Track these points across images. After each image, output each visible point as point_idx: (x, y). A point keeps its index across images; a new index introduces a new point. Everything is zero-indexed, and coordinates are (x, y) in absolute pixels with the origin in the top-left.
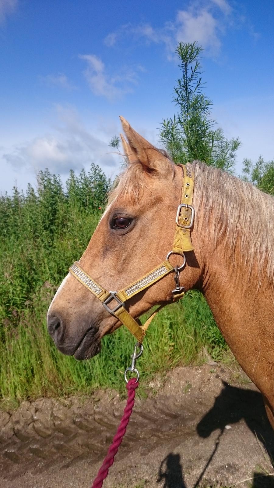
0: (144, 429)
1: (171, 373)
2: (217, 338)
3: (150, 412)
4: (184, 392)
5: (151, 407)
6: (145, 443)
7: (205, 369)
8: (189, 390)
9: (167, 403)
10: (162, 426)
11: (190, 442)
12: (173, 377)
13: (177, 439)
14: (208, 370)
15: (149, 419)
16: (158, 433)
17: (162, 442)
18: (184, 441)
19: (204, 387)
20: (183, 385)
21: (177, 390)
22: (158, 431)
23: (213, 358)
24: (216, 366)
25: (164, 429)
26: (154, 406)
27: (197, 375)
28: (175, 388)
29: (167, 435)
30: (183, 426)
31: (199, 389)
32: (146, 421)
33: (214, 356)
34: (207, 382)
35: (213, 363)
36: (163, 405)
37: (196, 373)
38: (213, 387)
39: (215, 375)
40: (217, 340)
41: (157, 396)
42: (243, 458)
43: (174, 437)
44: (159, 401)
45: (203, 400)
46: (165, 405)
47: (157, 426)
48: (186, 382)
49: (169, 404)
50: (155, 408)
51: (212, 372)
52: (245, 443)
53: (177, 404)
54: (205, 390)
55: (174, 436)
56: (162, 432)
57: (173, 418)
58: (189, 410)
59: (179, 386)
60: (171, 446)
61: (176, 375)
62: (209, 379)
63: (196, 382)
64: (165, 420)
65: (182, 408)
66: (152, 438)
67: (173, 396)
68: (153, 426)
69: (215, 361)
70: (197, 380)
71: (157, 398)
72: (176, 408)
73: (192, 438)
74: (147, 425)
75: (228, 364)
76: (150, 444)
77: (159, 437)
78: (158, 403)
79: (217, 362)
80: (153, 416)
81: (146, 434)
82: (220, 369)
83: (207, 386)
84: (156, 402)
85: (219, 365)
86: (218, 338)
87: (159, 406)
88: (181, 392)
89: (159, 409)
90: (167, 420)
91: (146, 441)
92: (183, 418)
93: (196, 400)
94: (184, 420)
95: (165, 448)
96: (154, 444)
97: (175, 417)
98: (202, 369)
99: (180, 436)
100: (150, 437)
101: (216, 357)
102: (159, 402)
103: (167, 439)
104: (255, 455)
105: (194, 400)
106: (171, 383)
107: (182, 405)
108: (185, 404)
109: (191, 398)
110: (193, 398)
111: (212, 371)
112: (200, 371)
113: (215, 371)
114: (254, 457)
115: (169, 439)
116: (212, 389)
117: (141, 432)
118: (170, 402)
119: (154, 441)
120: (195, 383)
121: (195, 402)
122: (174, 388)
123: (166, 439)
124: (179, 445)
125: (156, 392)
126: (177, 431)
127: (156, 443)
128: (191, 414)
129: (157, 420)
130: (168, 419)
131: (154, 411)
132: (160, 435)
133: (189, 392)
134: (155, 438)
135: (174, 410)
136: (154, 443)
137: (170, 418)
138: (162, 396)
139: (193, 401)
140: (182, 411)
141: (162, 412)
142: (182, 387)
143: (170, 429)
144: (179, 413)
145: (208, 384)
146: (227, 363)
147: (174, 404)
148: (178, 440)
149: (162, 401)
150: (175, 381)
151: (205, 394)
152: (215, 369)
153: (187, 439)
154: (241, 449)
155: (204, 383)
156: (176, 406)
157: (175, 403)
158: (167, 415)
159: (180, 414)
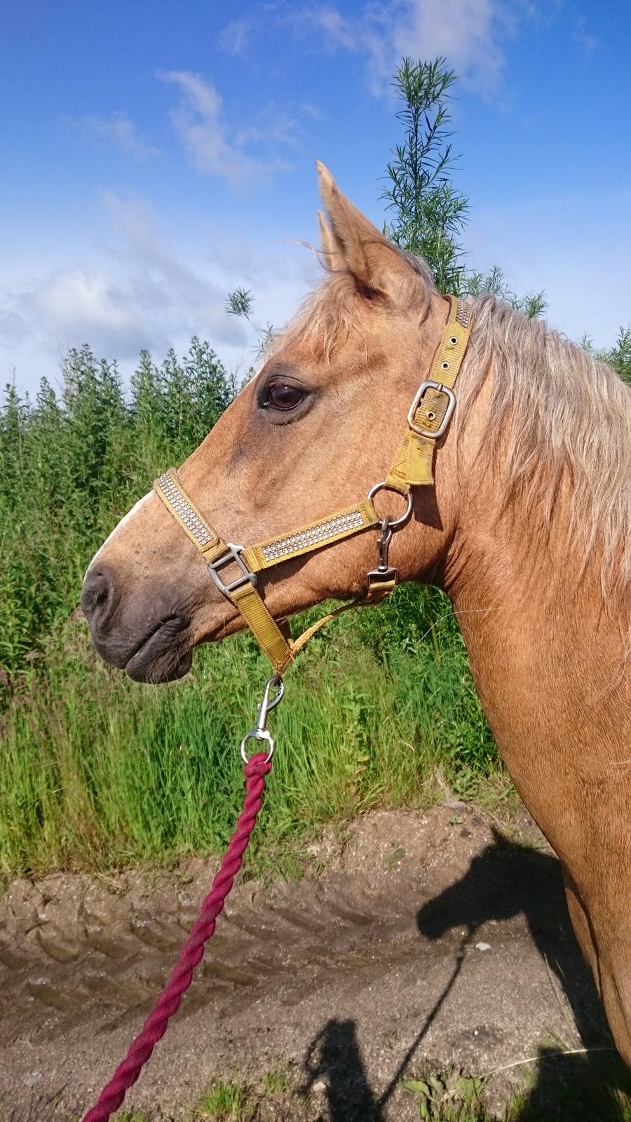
0: (291, 948)
1: (359, 824)
2: (467, 749)
3: (306, 910)
4: (386, 866)
5: (311, 898)
6: (291, 979)
7: (436, 817)
8: (399, 863)
9: (346, 892)
10: (332, 940)
11: (397, 978)
12: (362, 833)
13: (366, 970)
14: (444, 818)
15: (305, 925)
16: (324, 956)
17: (331, 976)
18: (383, 975)
19: (433, 857)
20: (386, 852)
21: (370, 861)
22: (323, 951)
23: (456, 791)
24: (462, 810)
25: (338, 949)
26: (317, 896)
27: (418, 829)
28: (367, 857)
29: (343, 961)
30: (382, 942)
31: (422, 860)
32: (297, 930)
33: (459, 789)
34: (441, 845)
35: (455, 803)
36: (339, 894)
37: (415, 825)
38: (453, 856)
39: (459, 829)
40: (467, 751)
41: (325, 874)
42: (514, 1015)
43: (360, 967)
44: (329, 885)
45: (430, 885)
46: (343, 896)
47: (323, 942)
48: (393, 845)
49: (351, 893)
50: (320, 901)
51: (452, 824)
52: (521, 982)
53: (369, 892)
54: (434, 864)
55: (360, 963)
56: (332, 955)
57: (360, 924)
58: (396, 908)
59: (375, 853)
60: (352, 986)
61: (369, 829)
62: (445, 840)
63: (415, 844)
64: (340, 927)
65: (381, 901)
66: (309, 967)
67: (361, 874)
68: (314, 942)
69: (461, 800)
70: (419, 841)
71: (324, 878)
72: (366, 903)
73: (400, 970)
74: (298, 939)
75: (490, 807)
76: (303, 981)
77: (325, 965)
78: (326, 890)
79: (466, 802)
80: (314, 919)
81: (295, 959)
82: (471, 817)
83: (441, 854)
84: (321, 888)
85: (469, 808)
86: (470, 747)
87: (328, 896)
88: (379, 867)
89: (328, 903)
90: (345, 928)
91: (295, 974)
92: (383, 924)
93: (414, 885)
94: (384, 929)
95: (338, 989)
96: (313, 981)
97: (364, 921)
98: (431, 815)
99: (374, 964)
100: (305, 966)
101: (463, 791)
102: (328, 888)
103: (344, 971)
104: (542, 1009)
105: (410, 885)
106: (357, 846)
107: (380, 897)
108: (389, 894)
109: (403, 881)
110: (407, 881)
111: (453, 821)
112: (425, 822)
113: (460, 821)
114: (538, 1013)
115: (349, 969)
116: (452, 862)
117: (286, 954)
118: (354, 889)
119: (313, 974)
120: (412, 847)
121: (412, 889)
122: (364, 858)
123: (340, 971)
124: (369, 984)
125: (323, 866)
126: (367, 953)
127: (318, 977)
128: (401, 915)
129: (323, 928)
130: (348, 925)
131: (317, 908)
132: (328, 961)
133: (397, 866)
134: (316, 969)
135: (362, 905)
136: (313, 979)
137: (352, 923)
138: (335, 875)
139: (408, 888)
140: (380, 908)
141: (335, 910)
142: (381, 856)
143: (352, 949)
144: (374, 913)
145: (443, 851)
146: (487, 804)
147: (364, 893)
148: (367, 973)
149: (337, 887)
150: (366, 841)
151: (434, 871)
152: (459, 816)
153: (390, 971)
154: (511, 994)
155: (434, 847)
156: (368, 897)
157: (366, 891)
158: (345, 917)
159: (376, 916)
